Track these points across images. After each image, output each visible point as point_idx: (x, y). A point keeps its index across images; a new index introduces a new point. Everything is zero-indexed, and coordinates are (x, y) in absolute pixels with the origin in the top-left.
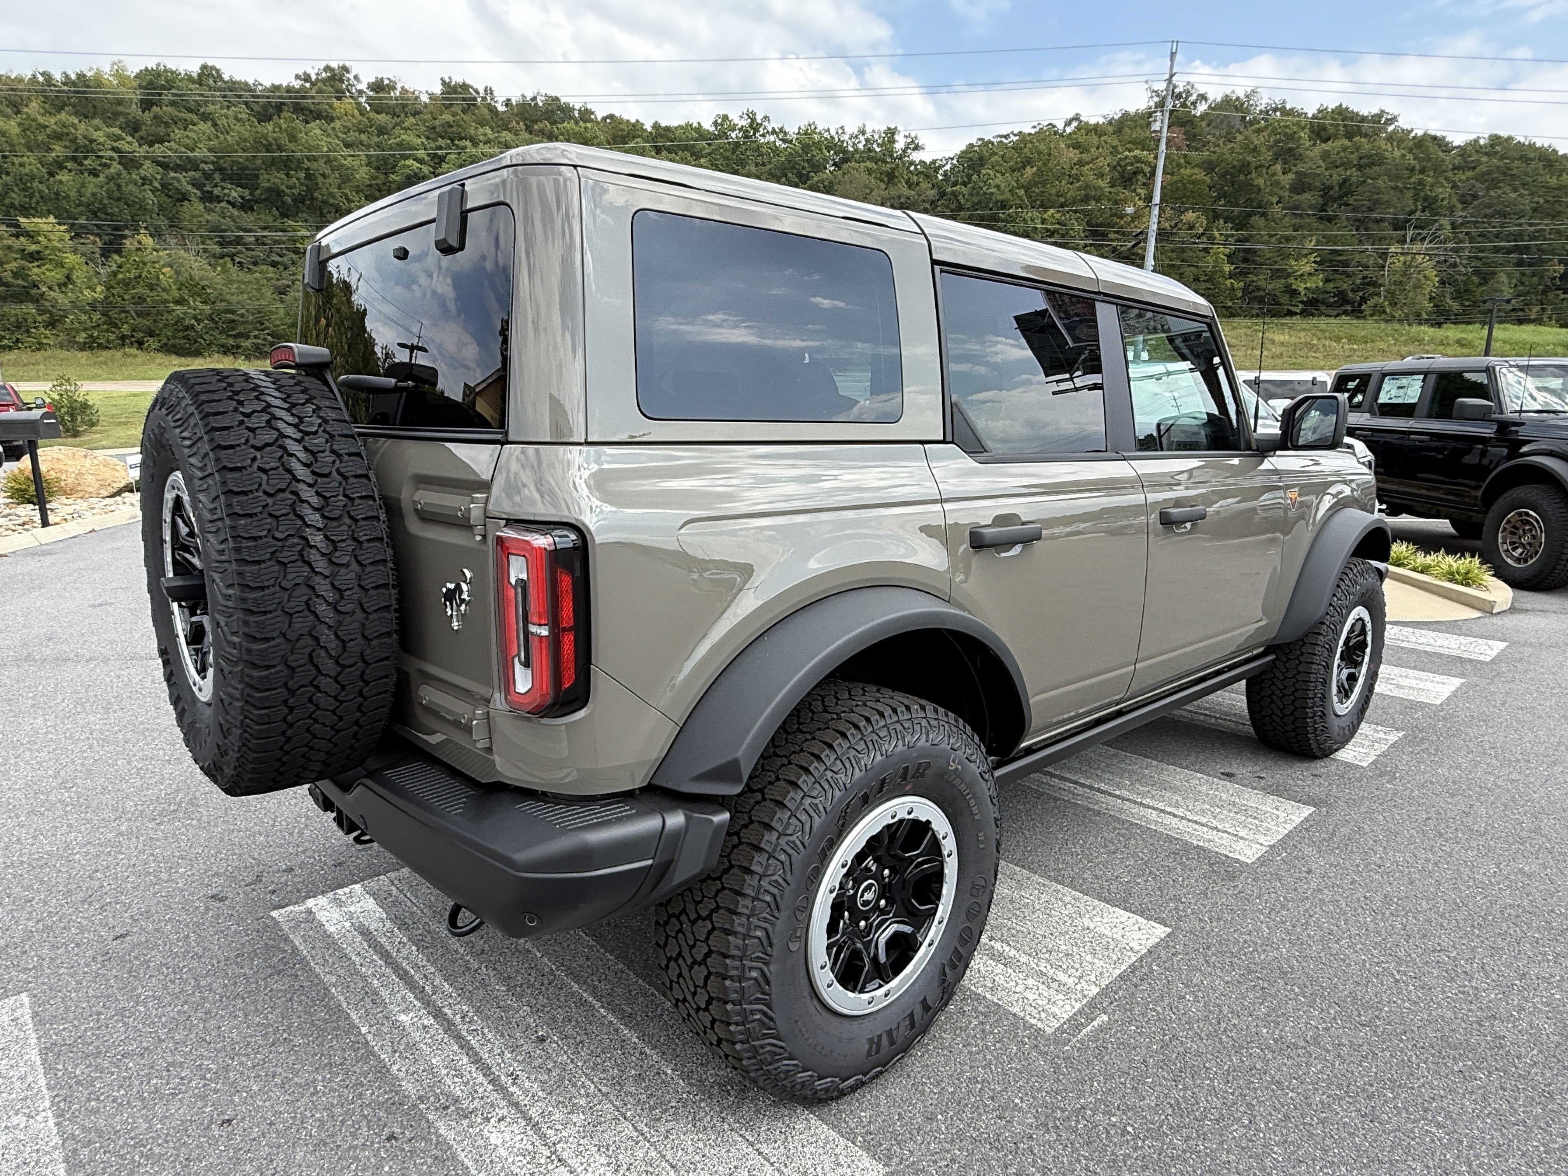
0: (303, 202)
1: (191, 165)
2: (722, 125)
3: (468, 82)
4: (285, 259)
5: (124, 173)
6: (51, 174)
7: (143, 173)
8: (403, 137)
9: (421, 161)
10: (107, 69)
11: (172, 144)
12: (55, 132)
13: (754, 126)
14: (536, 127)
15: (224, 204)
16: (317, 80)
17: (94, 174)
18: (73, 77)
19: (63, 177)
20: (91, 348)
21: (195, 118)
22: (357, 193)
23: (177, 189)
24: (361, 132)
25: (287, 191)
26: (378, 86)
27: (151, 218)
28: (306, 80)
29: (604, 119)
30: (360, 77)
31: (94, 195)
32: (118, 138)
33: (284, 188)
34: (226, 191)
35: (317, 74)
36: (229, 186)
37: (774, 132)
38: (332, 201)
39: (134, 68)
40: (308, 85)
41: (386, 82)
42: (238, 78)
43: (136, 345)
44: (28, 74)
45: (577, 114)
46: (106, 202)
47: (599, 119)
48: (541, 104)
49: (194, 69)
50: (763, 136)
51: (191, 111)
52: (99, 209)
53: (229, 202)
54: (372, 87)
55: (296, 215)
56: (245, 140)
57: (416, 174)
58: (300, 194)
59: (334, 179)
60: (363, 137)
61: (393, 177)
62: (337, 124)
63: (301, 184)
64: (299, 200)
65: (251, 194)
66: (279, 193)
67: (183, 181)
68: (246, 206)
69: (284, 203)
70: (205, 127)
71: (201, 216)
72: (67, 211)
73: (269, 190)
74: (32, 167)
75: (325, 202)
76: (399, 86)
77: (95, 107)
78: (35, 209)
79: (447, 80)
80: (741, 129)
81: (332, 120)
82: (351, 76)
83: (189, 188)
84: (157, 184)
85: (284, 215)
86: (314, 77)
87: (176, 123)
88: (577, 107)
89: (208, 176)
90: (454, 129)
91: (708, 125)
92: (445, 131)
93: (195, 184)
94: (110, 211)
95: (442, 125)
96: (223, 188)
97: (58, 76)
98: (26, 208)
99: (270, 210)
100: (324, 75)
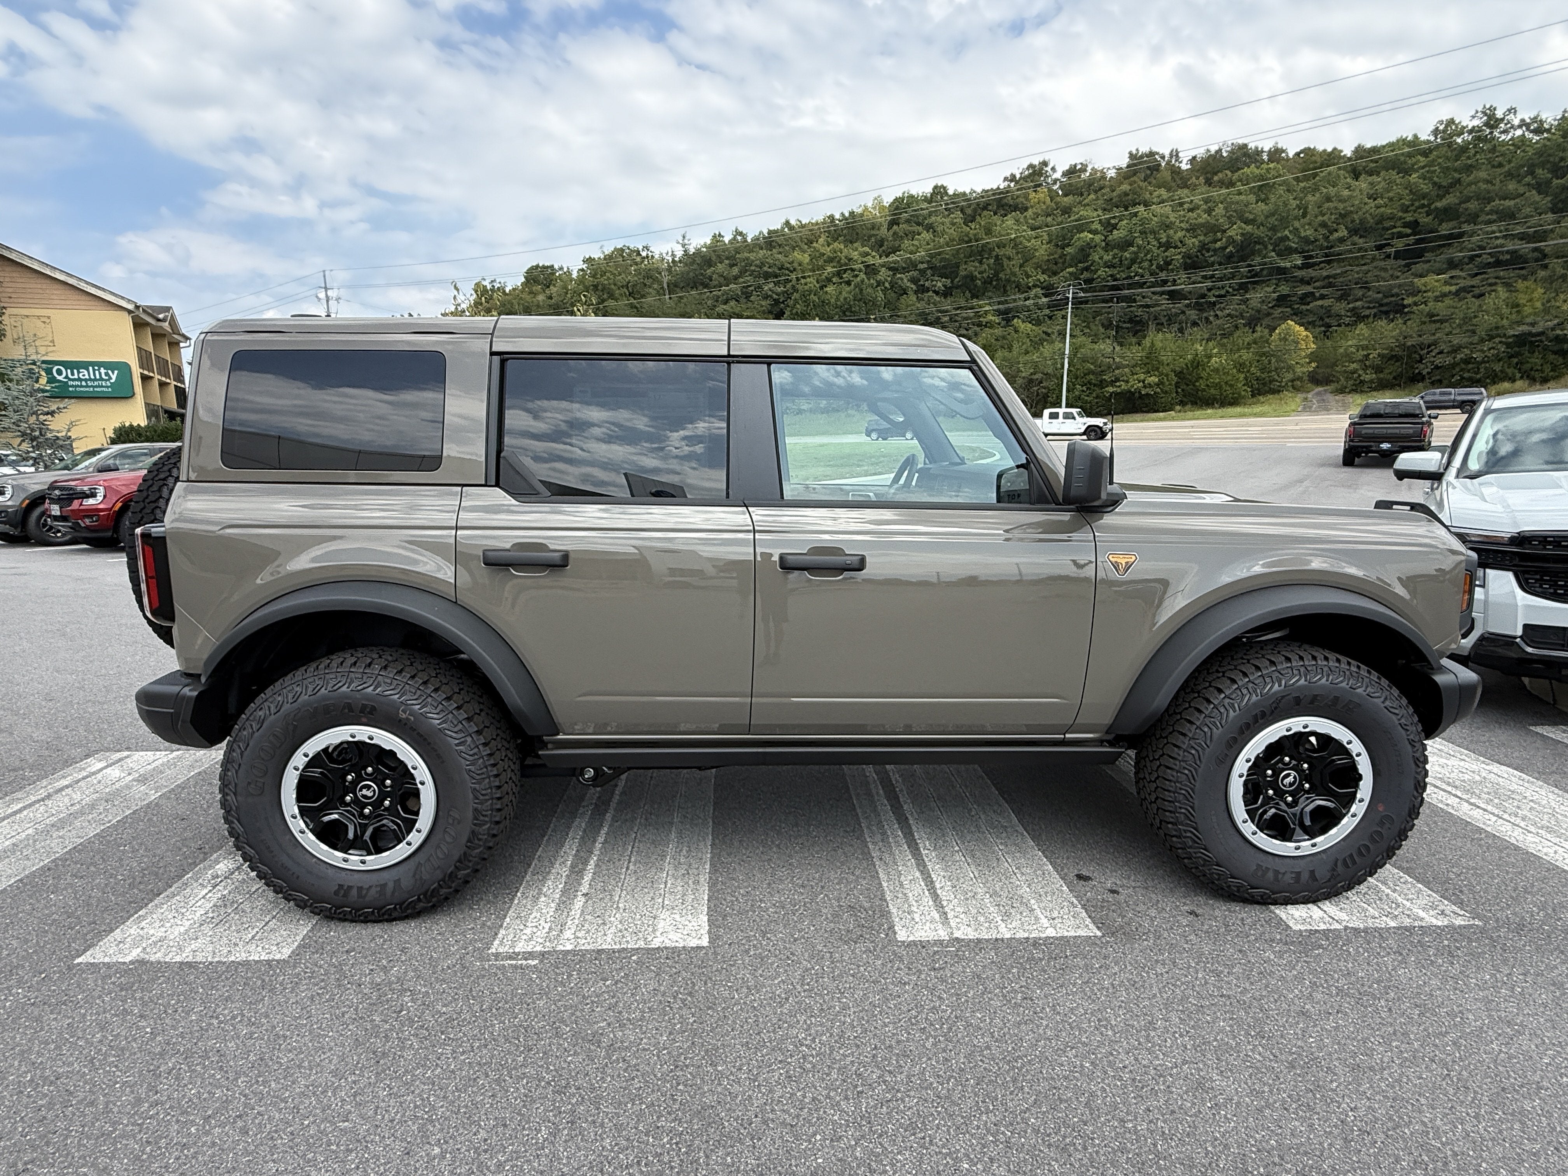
0: (991, 283)
1: (913, 265)
2: (1444, 131)
3: (1155, 149)
4: (970, 332)
5: (866, 280)
6: (822, 288)
7: (879, 278)
8: (1081, 213)
9: (1095, 232)
10: (870, 205)
11: (902, 252)
12: (829, 257)
13: (1492, 121)
14: (1216, 178)
15: (930, 293)
16: (1020, 178)
17: (848, 283)
18: (847, 215)
19: (830, 289)
20: (828, 412)
21: (920, 228)
22: (1036, 269)
23: (900, 286)
24: (1048, 215)
25: (978, 276)
26: (1072, 172)
27: (879, 311)
28: (1011, 181)
29: (1298, 154)
30: (1056, 167)
31: (845, 299)
32: (867, 254)
33: (976, 273)
34: (934, 283)
35: (1021, 173)
36: (937, 278)
37: (1523, 123)
38: (1013, 279)
39: (888, 199)
40: (1012, 185)
41: (1079, 167)
42: (961, 190)
43: (855, 407)
44: (820, 218)
45: (1265, 157)
46: (852, 303)
47: (1291, 155)
48: (1225, 154)
49: (928, 189)
50: (1505, 132)
51: (918, 224)
52: (847, 309)
53: (934, 292)
54: (1064, 174)
55: (984, 294)
56: (954, 240)
57: (1088, 244)
58: (988, 277)
59: (1017, 260)
60: (1049, 219)
61: (1068, 250)
62: (1030, 212)
63: (990, 268)
64: (987, 282)
65: (952, 282)
66: (972, 278)
67: (904, 280)
68: (947, 293)
69: (976, 286)
70: (926, 235)
71: (914, 305)
72: (827, 313)
73: (966, 277)
74: (811, 285)
75: (1008, 281)
76: (1089, 169)
77: (857, 234)
78: (809, 314)
79: (1134, 152)
80: (1470, 132)
81: (1026, 209)
82: (1048, 169)
83: (909, 284)
84: (887, 285)
85: (975, 296)
86: (1018, 176)
87: (907, 235)
88: (1266, 149)
89: (923, 272)
90: (1130, 197)
91: (1425, 135)
92: (1121, 201)
93: (913, 280)
94: (853, 309)
95: (1119, 196)
96: (932, 281)
97: (837, 216)
98: (804, 315)
99: (964, 293)
100: (1027, 173)
